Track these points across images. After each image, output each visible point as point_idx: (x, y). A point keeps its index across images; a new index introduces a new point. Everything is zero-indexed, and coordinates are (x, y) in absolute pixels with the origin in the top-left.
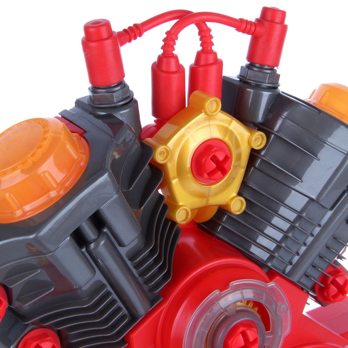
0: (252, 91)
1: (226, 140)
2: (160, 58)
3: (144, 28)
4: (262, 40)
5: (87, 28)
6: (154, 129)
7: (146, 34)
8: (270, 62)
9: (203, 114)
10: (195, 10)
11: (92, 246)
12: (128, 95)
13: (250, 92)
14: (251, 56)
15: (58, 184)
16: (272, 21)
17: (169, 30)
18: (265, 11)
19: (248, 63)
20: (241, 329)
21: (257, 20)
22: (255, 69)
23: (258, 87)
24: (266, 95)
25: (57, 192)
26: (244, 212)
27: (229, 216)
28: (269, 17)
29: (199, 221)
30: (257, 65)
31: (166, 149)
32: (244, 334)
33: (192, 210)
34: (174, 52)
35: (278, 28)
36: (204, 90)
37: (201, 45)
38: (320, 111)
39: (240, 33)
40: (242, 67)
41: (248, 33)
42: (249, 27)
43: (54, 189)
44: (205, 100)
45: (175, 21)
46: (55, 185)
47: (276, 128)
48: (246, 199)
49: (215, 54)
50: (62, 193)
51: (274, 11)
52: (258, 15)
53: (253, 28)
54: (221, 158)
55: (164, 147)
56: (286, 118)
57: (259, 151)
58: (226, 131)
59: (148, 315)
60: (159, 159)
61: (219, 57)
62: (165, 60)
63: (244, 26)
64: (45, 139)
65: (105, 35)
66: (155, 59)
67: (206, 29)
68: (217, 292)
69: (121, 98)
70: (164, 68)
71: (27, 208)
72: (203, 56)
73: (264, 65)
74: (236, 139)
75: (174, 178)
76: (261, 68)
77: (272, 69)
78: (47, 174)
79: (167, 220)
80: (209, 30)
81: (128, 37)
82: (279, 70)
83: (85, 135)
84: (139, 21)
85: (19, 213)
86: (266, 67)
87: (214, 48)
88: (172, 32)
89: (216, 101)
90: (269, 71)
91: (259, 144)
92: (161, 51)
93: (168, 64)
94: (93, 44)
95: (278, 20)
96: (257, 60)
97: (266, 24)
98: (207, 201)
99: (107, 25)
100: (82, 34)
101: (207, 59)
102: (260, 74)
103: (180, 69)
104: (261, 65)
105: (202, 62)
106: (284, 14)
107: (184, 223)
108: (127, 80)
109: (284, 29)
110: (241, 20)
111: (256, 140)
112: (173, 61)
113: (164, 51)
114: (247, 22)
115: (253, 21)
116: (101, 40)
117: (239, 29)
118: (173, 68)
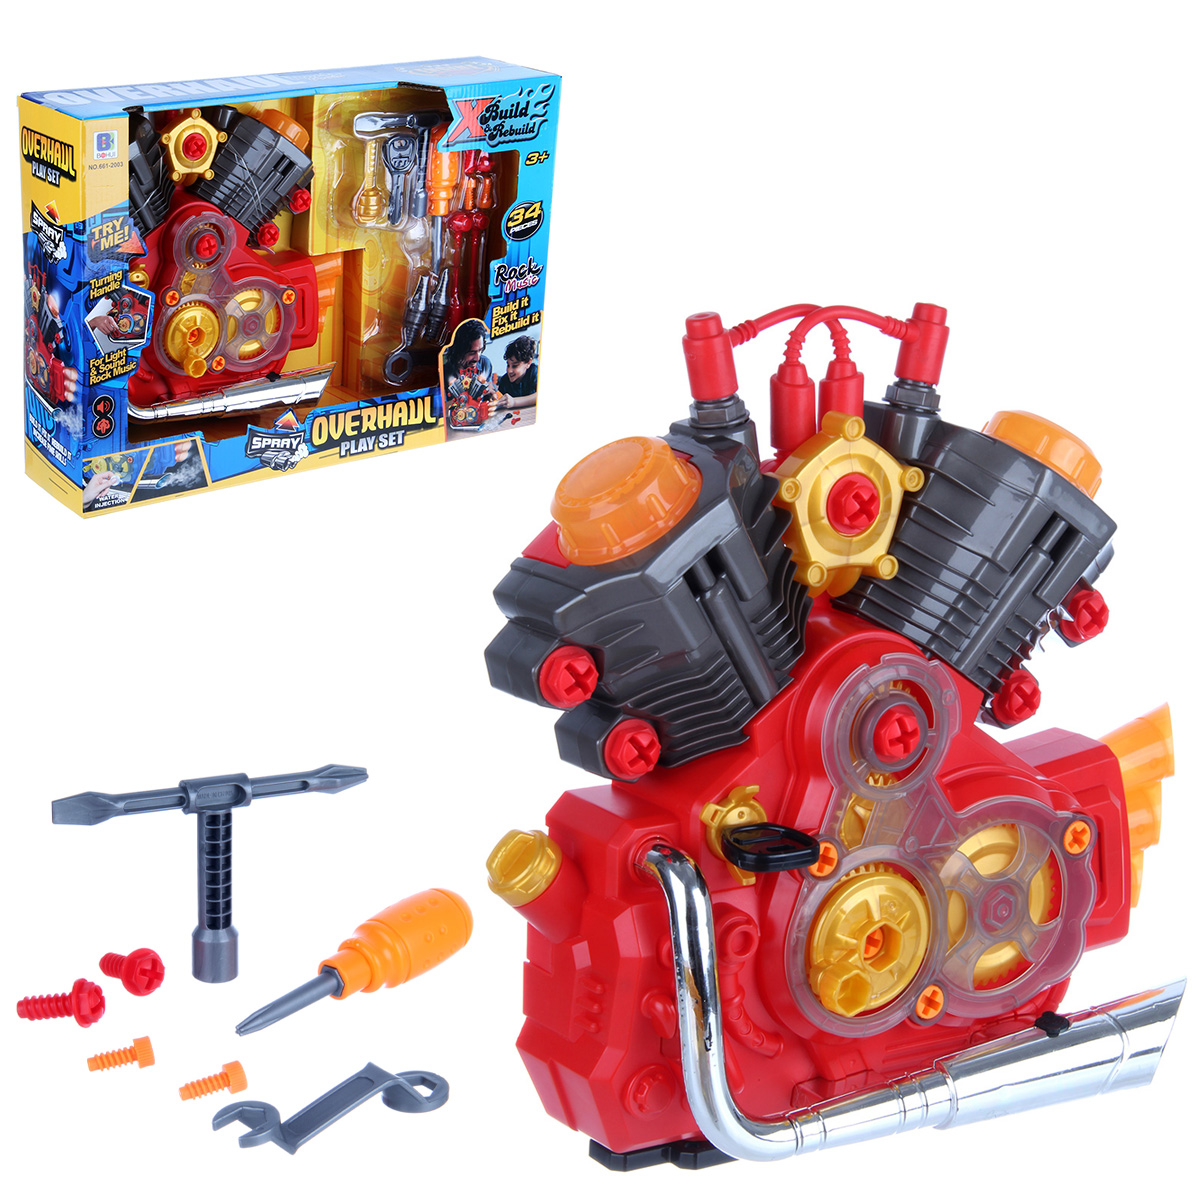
0: (903, 416)
1: (872, 476)
2: (782, 368)
3: (760, 326)
4: (915, 347)
5: (690, 323)
6: (774, 463)
7: (761, 334)
8: (926, 377)
9: (842, 439)
10: (824, 304)
11: (708, 595)
12: (743, 413)
13: (901, 418)
14: (901, 371)
15: (666, 512)
16: (929, 321)
17: (793, 329)
18: (919, 308)
19: (897, 379)
20: (897, 716)
21: (908, 320)
22: (907, 387)
23: (911, 410)
24: (922, 423)
25: (665, 522)
26: (895, 577)
27: (875, 585)
28: (924, 316)
29: (834, 594)
30: (910, 382)
31: (794, 483)
32: (900, 722)
33: (828, 570)
34: (800, 360)
35: (936, 331)
36: (841, 409)
37: (835, 352)
38: (995, 441)
39: (886, 336)
40: (889, 386)
41: (897, 336)
42: (898, 328)
43: (662, 518)
44: (843, 422)
45: (801, 318)
46: (662, 514)
47: (937, 464)
48: (899, 561)
49: (854, 365)
50: (671, 523)
51: (931, 308)
52: (909, 315)
53: (904, 330)
54: (866, 497)
55: (792, 479)
56: (950, 450)
57: (915, 495)
58: (872, 463)
59: (775, 700)
60: (786, 496)
61: (859, 370)
62: (788, 370)
63: (891, 326)
64: (646, 458)
65: (714, 331)
66: (775, 371)
67: (839, 329)
68: (864, 667)
69: (735, 416)
70: (788, 380)
71: (628, 542)
72: (838, 368)
73: (919, 381)
74: (885, 477)
75: (805, 524)
76: (915, 385)
77: (930, 387)
78: (653, 499)
79: (795, 584)
80: (845, 332)
81: (740, 336)
82: (939, 389)
83: (692, 460)
84: (753, 318)
85: (616, 550)
86: (922, 384)
87: (852, 357)
88: (798, 331)
89: (857, 421)
90: (926, 390)
91: (914, 484)
92: (783, 359)
93: (793, 374)
94: (698, 343)
95: (936, 320)
96: (910, 373)
97: (921, 325)
98: (848, 560)
99: (716, 318)
100: (684, 332)
101: (843, 371)
102: (914, 393)
103: (809, 384)
104: (914, 381)
105: (837, 376)
106: (944, 312)
107: (818, 585)
108: (740, 394)
109: (945, 332)
110: (888, 319)
111: (910, 479)
112: (799, 371)
113: (787, 358)
114: (896, 322)
115: (904, 321)
116: (708, 338)
117: (885, 330)
118: (800, 381)
